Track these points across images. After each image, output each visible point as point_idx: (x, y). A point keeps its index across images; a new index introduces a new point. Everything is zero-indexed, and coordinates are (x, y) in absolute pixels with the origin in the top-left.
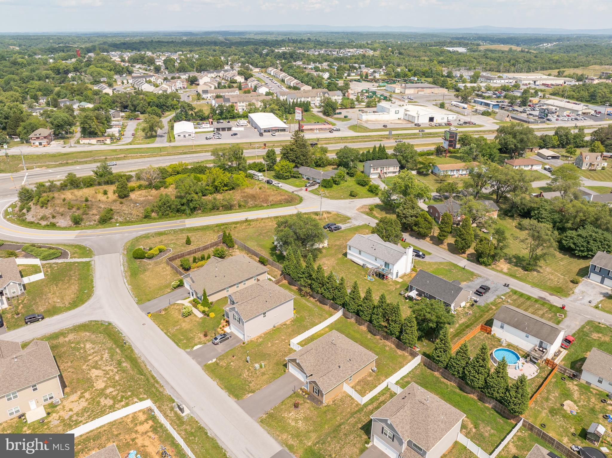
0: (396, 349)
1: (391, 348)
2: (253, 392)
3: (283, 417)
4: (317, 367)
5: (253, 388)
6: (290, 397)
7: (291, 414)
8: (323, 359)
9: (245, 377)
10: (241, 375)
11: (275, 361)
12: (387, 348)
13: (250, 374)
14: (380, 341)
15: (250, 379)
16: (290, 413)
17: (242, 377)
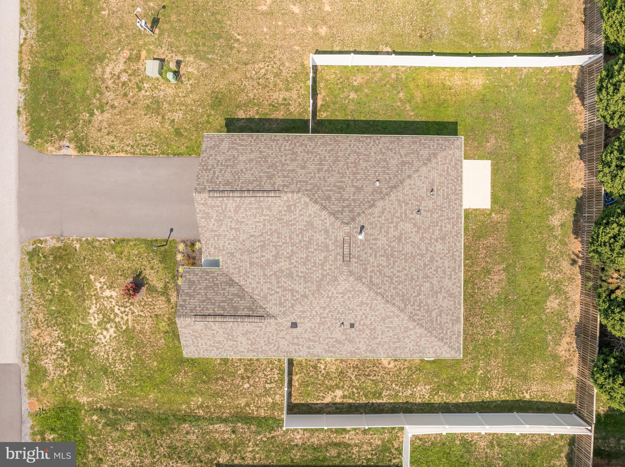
0: (571, 330)
1: (561, 315)
2: (81, 149)
3: (89, 281)
4: (246, 257)
5: (93, 133)
6: (150, 244)
7: (107, 293)
8: (276, 256)
9: (107, 76)
10: (101, 59)
11: (222, 85)
12: (553, 304)
13: (124, 78)
14: (565, 264)
15: (109, 95)
16: (111, 287)
17: (99, 71)
